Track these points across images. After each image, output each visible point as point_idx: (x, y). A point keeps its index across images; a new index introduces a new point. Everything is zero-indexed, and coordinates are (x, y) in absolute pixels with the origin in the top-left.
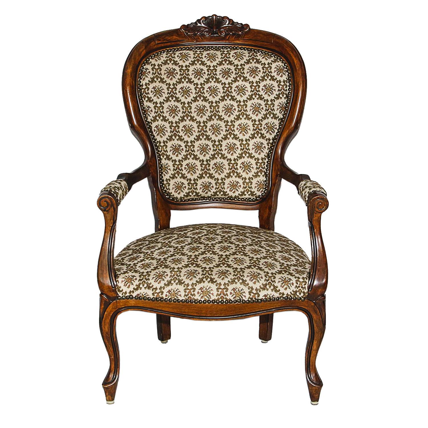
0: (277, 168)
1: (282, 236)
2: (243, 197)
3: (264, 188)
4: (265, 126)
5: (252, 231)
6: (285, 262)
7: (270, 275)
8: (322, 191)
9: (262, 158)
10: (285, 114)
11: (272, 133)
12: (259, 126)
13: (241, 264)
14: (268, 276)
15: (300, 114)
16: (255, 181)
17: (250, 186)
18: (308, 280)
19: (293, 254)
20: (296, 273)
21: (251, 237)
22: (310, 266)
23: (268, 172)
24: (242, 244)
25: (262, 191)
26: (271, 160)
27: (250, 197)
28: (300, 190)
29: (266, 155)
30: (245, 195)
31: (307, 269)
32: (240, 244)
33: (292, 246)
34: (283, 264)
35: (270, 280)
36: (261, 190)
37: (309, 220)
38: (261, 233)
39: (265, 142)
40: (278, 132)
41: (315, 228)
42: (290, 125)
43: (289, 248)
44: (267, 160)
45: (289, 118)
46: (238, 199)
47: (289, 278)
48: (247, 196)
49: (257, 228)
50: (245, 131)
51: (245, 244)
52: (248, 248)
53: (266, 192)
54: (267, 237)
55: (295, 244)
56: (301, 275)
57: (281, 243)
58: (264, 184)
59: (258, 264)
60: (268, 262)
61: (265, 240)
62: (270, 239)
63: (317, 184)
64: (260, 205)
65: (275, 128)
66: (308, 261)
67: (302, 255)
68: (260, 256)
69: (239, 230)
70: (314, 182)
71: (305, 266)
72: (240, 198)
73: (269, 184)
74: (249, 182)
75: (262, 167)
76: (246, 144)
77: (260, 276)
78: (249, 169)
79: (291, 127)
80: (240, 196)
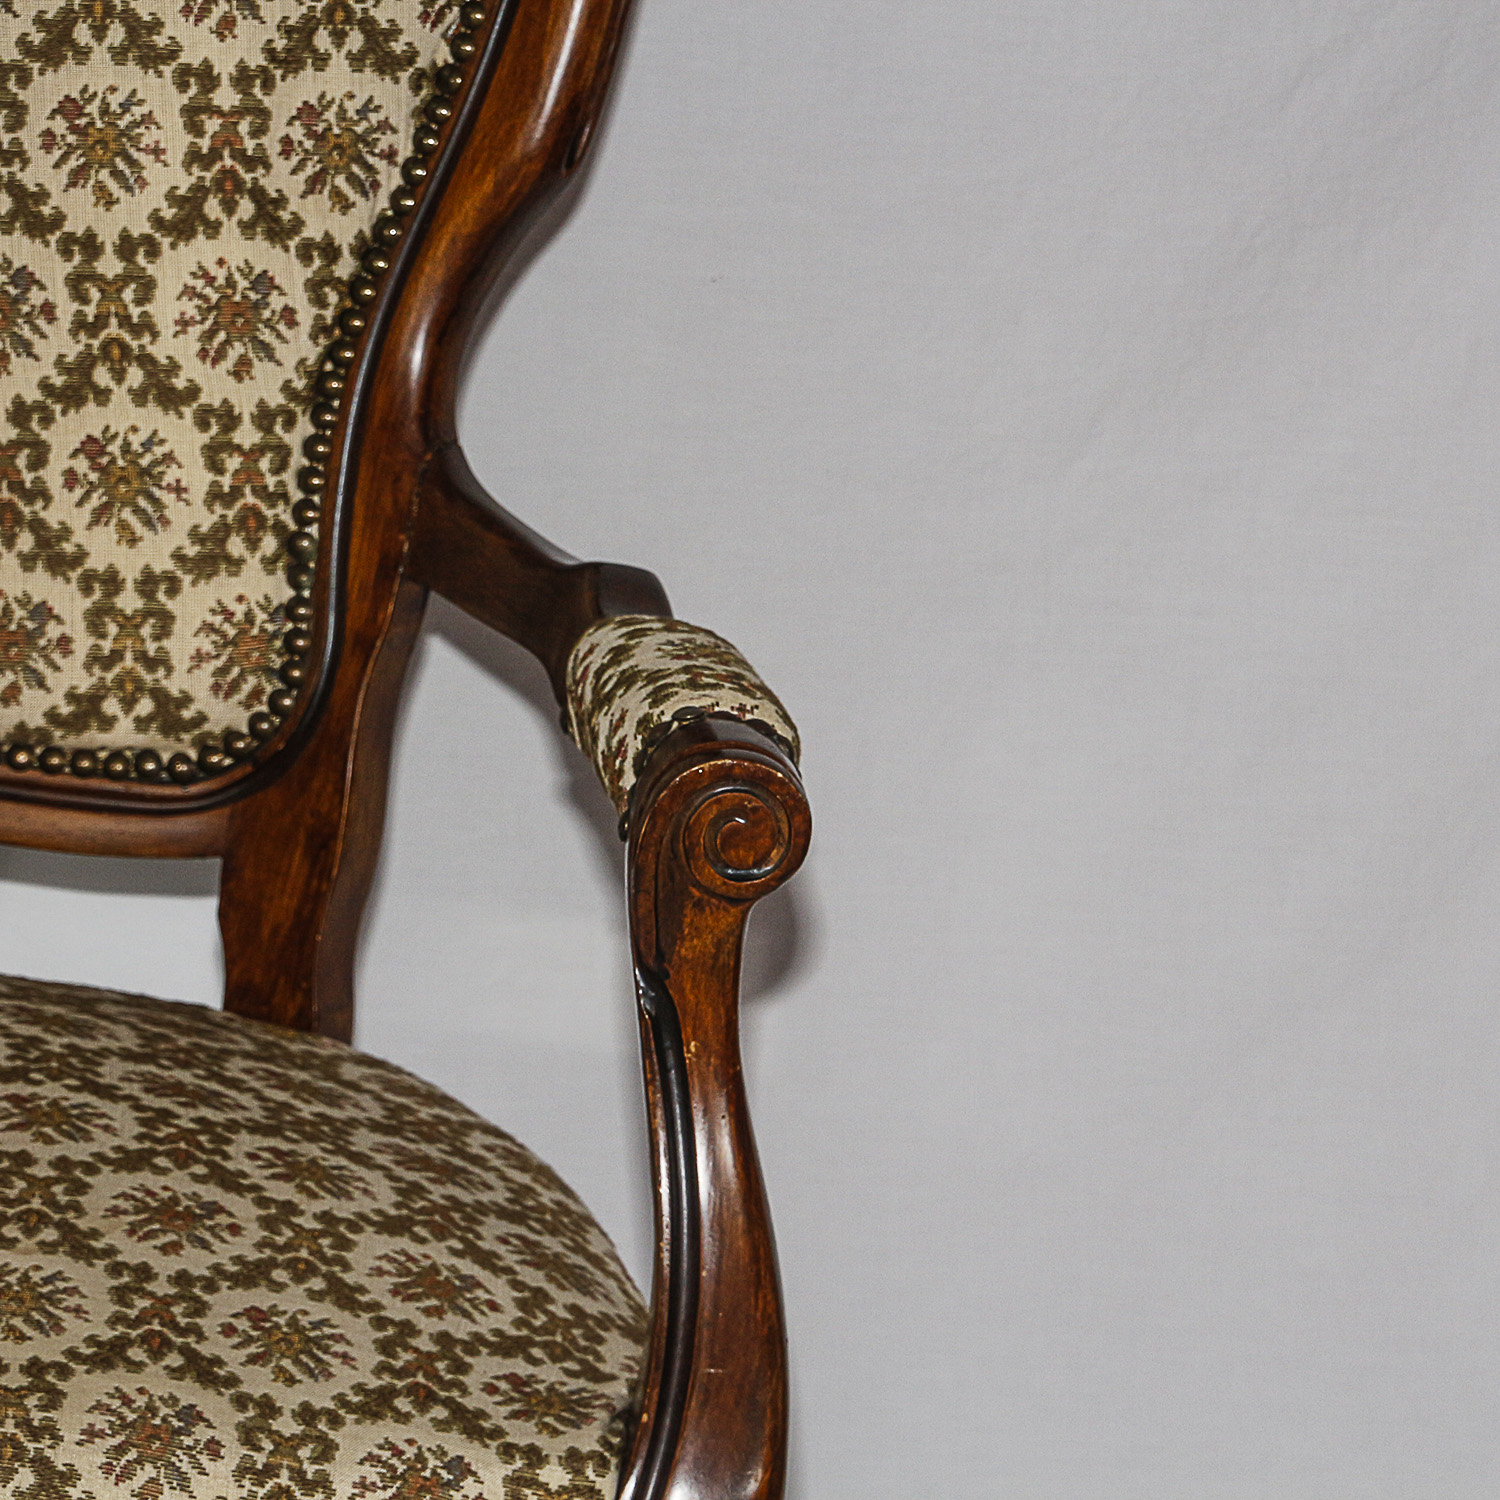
0: (387, 501)
1: (411, 1091)
2: (93, 737)
3: (269, 671)
4: (297, 132)
5: (148, 1039)
6: (428, 1312)
7: (287, 1426)
8: (757, 715)
9: (261, 404)
10: (468, 31)
11: (352, 195)
12: (244, 127)
13: (38, 1326)
14: (271, 1433)
15: (598, 41)
16: (193, 604)
17: (151, 648)
18: (612, 1476)
19: (501, 1249)
20: (515, 1415)
21: (134, 1089)
22: (639, 1351)
23: (313, 530)
24: (56, 1151)
25: (256, 694)
26: (338, 427)
27: (152, 738)
28: (580, 700)
29: (300, 384)
30: (108, 723)
31: (612, 1378)
32: (37, 1149)
33: (490, 1178)
34: (407, 1329)
35: (285, 1473)
36: (247, 688)
37: (639, 959)
38: (231, 1053)
39: (291, 275)
40: (410, 186)
41: (687, 1031)
42: (511, 135)
43: (465, 1197)
44: (305, 427)
45: (502, 71)
46: (42, 758)
47: (452, 1454)
48: (124, 734)
49: (198, 1012)
50: (121, 164)
51: (79, 1151)
52: (107, 1186)
53: (287, 702)
54: (281, 1096)
55: (520, 1158)
56: (555, 1432)
57: (399, 1151)
58: (275, 635)
59: (183, 1332)
60: (274, 1310)
61: (257, 1114)
62: (307, 1110)
63: (722, 650)
64: (231, 817)
65: (382, 155)
66: (627, 1313)
67: (579, 1260)
68: (214, 1259)
69: (35, 1031)
70: (700, 639)
71: (599, 1358)
72: (59, 751)
73: (317, 635)
74: (146, 614)
75: (261, 491)
76: (123, 280)
77: (202, 1433)
78: (142, 502)
79: (518, 150)
80: (58, 733)
